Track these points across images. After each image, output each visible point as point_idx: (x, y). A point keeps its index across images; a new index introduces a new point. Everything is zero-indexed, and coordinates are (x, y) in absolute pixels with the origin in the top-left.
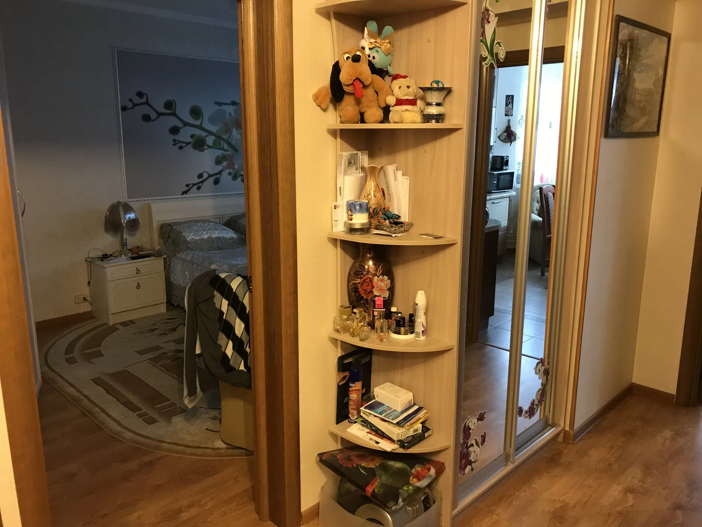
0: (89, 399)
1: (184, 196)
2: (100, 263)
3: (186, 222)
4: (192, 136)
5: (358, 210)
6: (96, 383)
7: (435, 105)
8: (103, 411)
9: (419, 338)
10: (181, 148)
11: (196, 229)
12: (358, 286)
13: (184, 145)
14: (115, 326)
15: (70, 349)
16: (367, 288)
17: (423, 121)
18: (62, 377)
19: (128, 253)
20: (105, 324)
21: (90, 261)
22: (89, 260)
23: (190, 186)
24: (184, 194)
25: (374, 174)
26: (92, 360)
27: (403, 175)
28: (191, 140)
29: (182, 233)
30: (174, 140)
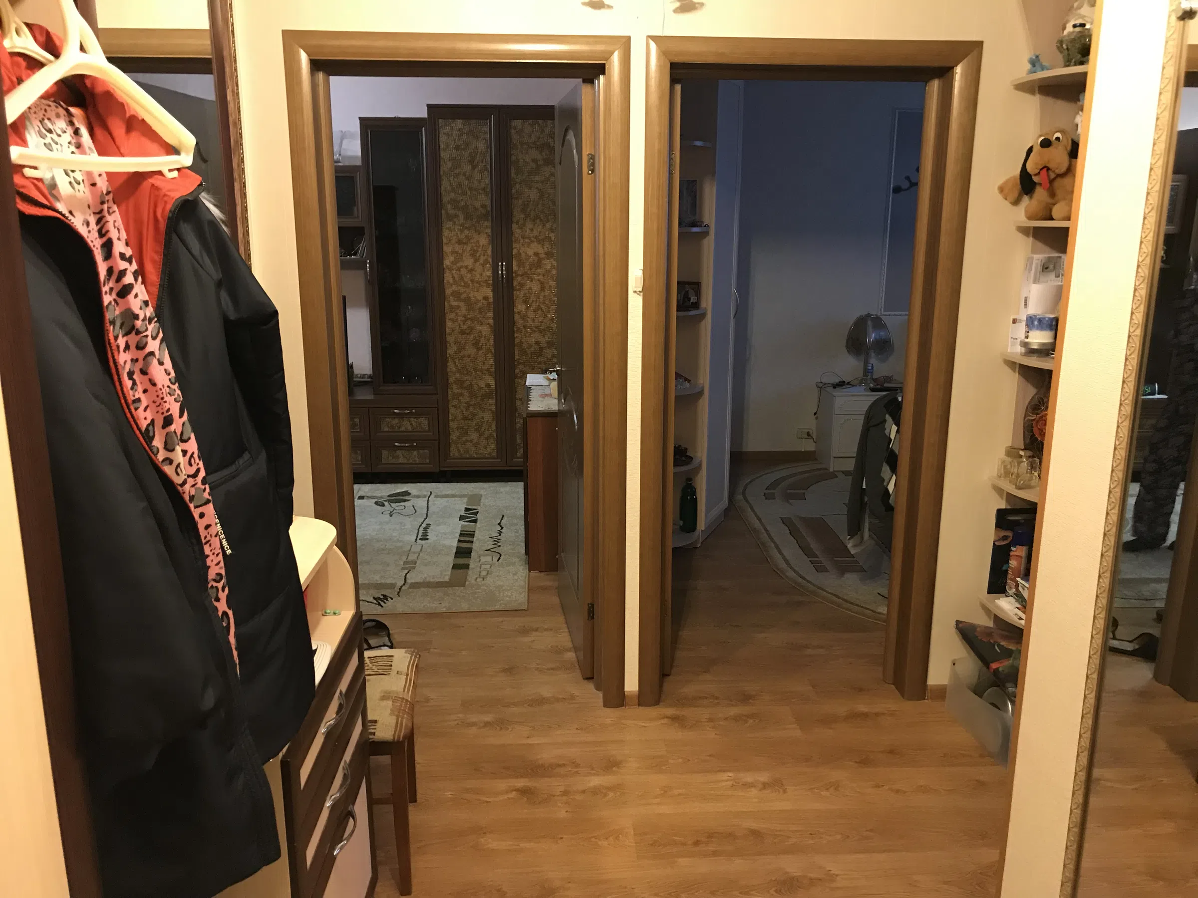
0: (768, 534)
2: (830, 389)
5: (1036, 326)
6: (783, 523)
8: (777, 547)
12: (1033, 424)
14: (836, 473)
15: (774, 485)
16: (1043, 427)
18: (752, 509)
19: (871, 383)
20: (826, 469)
21: (821, 387)
22: (821, 385)
26: (791, 501)
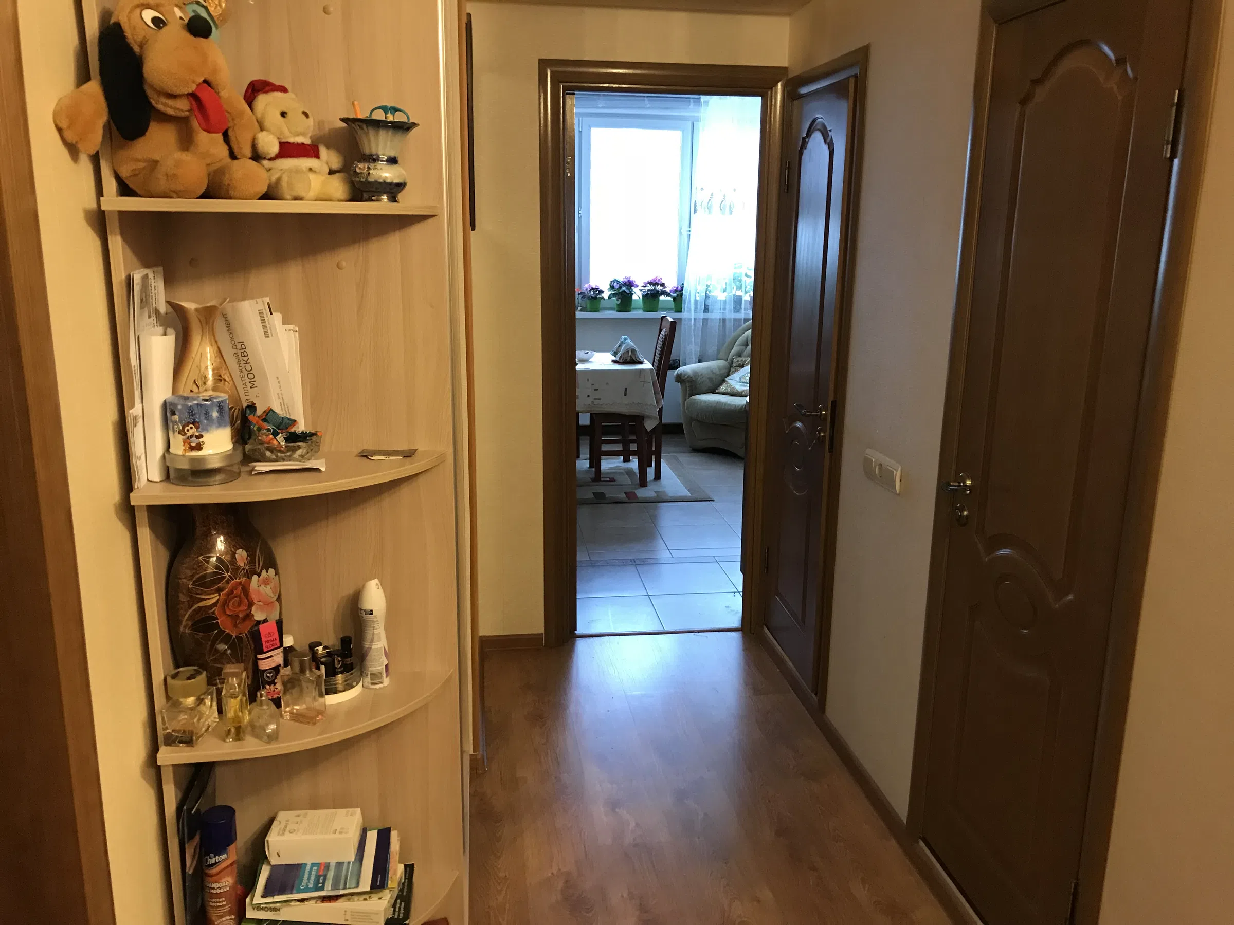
5: (216, 421)
7: (387, 161)
9: (381, 683)
12: (213, 613)
16: (237, 610)
17: (348, 198)
25: (211, 323)
27: (285, 322)
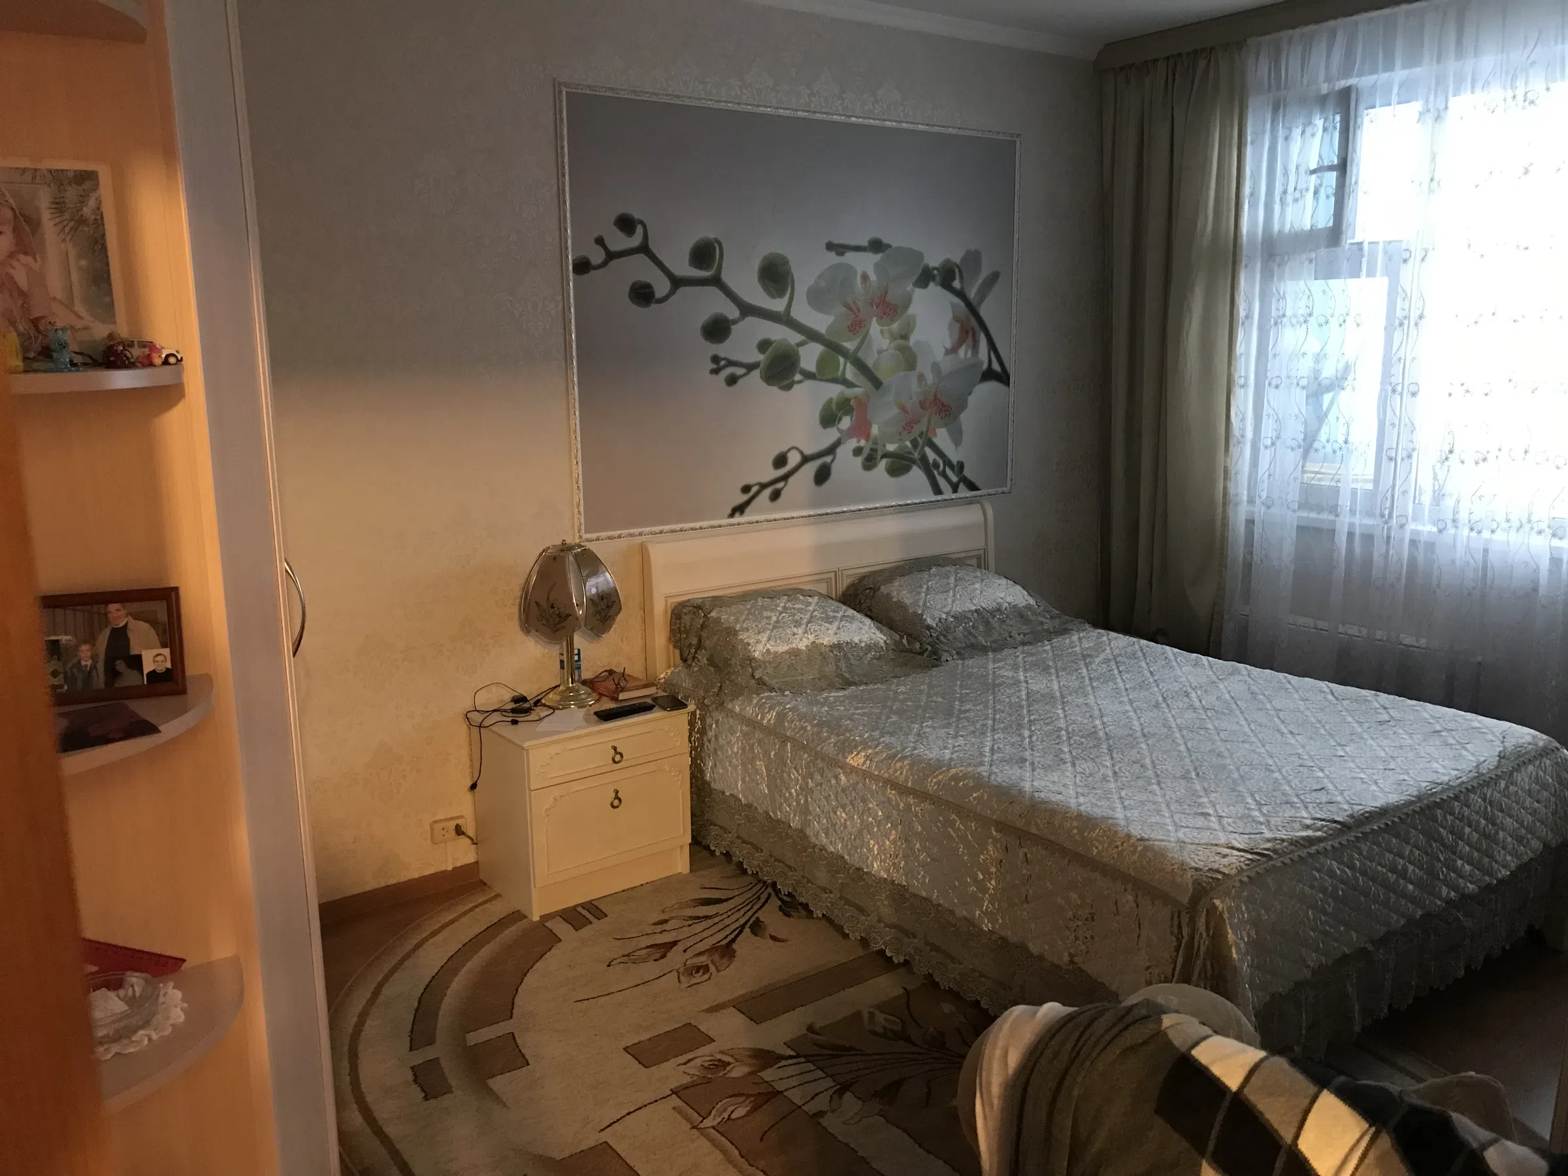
1: (737, 519)
2: (507, 731)
3: (745, 597)
4: (764, 346)
10: (732, 380)
11: (774, 619)
13: (740, 371)
14: (549, 924)
15: (423, 1025)
19: (588, 696)
20: (521, 916)
21: (478, 721)
22: (477, 718)
23: (754, 489)
24: (737, 514)
26: (491, 1084)
28: (760, 357)
29: (736, 633)
30: (715, 359)
